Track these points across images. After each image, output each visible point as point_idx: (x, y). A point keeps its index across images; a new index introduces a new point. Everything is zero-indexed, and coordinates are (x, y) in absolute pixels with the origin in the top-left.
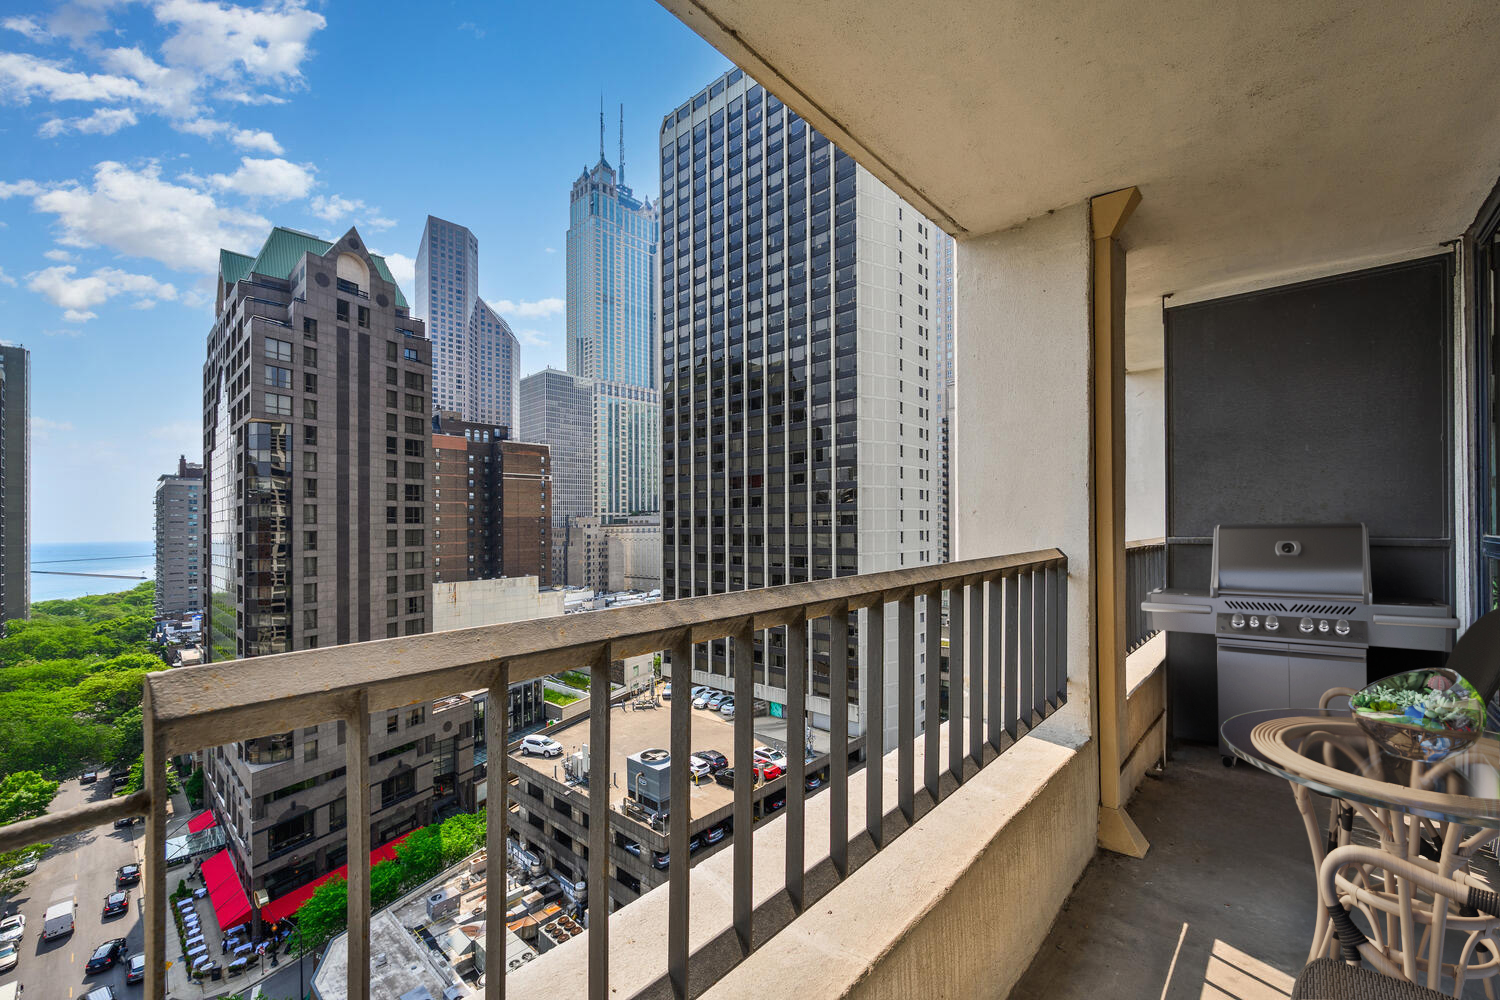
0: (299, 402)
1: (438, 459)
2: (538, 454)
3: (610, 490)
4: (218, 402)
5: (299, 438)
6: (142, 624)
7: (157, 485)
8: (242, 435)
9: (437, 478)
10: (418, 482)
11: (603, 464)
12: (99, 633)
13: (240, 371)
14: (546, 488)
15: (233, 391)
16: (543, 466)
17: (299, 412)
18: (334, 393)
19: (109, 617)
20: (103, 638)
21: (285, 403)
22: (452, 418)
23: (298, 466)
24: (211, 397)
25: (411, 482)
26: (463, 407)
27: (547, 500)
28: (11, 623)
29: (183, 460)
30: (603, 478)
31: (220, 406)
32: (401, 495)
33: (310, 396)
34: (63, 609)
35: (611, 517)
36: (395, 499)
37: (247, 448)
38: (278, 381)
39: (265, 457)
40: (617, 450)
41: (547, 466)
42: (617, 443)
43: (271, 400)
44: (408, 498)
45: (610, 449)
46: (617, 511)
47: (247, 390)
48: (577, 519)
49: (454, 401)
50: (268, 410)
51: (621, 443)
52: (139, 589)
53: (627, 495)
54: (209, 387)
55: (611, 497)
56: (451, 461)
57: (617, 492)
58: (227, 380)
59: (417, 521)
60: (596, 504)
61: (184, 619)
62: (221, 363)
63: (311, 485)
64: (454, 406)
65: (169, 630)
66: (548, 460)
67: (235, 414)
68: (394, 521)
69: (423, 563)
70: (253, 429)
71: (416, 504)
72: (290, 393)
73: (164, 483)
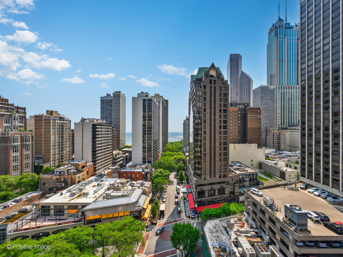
0: (203, 103)
1: (231, 113)
2: (257, 110)
3: (281, 119)
5: (203, 111)
6: (181, 147)
7: (183, 122)
8: (194, 111)
9: (231, 118)
10: (226, 119)
11: (279, 111)
12: (176, 148)
13: (193, 99)
14: (260, 119)
15: (193, 103)
16: (259, 113)
17: (203, 106)
18: (209, 100)
19: (177, 145)
20: (176, 149)
21: (200, 104)
22: (235, 103)
23: (203, 117)
24: (190, 104)
25: (224, 119)
26: (238, 100)
27: (260, 122)
28: (166, 145)
29: (187, 117)
30: (279, 115)
31: (191, 106)
32: (222, 123)
33: (205, 102)
34: (172, 143)
35: (281, 127)
36: (221, 123)
37: (194, 114)
38: (199, 99)
39: (197, 115)
40: (284, 106)
41: (260, 113)
42: (284, 104)
43: (198, 104)
44: (224, 123)
45: (281, 106)
46: (284, 125)
47: (194, 102)
48: (270, 128)
49: (236, 98)
50: (198, 106)
51: (285, 104)
52: (181, 141)
53: (287, 120)
54: (189, 102)
55: (281, 121)
56: (234, 114)
57: (284, 119)
58: (192, 101)
59: (226, 129)
60: (276, 123)
61: (187, 147)
62: (191, 97)
63: (205, 121)
64: (236, 100)
65: (185, 149)
66: (260, 111)
67: (193, 107)
68: (221, 129)
69: (227, 139)
70: (195, 110)
71: (226, 125)
72: (201, 101)
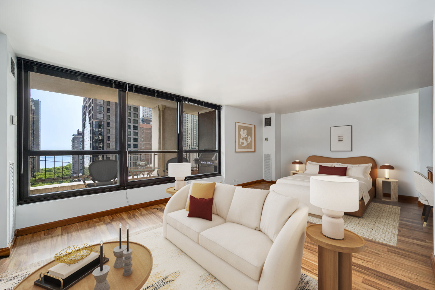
0: (105, 115)
1: (143, 131)
4: (86, 115)
5: (106, 125)
6: (68, 175)
7: (72, 137)
8: (91, 124)
9: (143, 136)
10: (136, 137)
12: (58, 176)
13: (91, 107)
15: (89, 113)
17: (105, 118)
18: (114, 113)
21: (102, 116)
22: (147, 119)
23: (105, 133)
24: (84, 114)
25: (134, 137)
26: (151, 116)
29: (78, 130)
31: (86, 117)
32: (132, 141)
33: (108, 114)
34: (48, 170)
36: (130, 142)
37: (93, 128)
38: (100, 110)
39: (97, 130)
43: (98, 115)
44: (134, 141)
47: (92, 112)
49: (149, 114)
50: (98, 118)
52: (68, 165)
54: (84, 111)
56: (147, 131)
58: (88, 110)
59: (136, 148)
61: (78, 173)
62: (86, 105)
63: (109, 138)
64: (149, 116)
67: (90, 119)
68: (130, 148)
69: (137, 159)
70: (94, 123)
71: (136, 143)
72: (103, 113)
73: (73, 137)
